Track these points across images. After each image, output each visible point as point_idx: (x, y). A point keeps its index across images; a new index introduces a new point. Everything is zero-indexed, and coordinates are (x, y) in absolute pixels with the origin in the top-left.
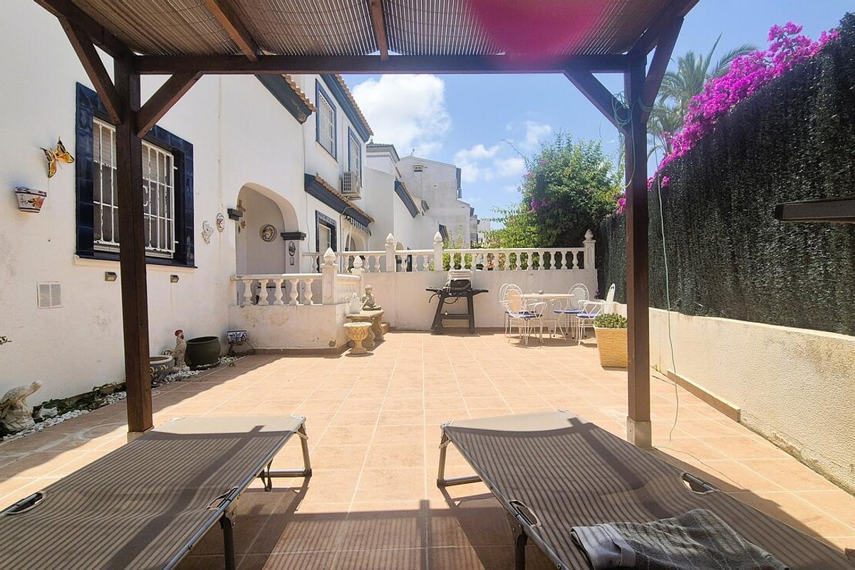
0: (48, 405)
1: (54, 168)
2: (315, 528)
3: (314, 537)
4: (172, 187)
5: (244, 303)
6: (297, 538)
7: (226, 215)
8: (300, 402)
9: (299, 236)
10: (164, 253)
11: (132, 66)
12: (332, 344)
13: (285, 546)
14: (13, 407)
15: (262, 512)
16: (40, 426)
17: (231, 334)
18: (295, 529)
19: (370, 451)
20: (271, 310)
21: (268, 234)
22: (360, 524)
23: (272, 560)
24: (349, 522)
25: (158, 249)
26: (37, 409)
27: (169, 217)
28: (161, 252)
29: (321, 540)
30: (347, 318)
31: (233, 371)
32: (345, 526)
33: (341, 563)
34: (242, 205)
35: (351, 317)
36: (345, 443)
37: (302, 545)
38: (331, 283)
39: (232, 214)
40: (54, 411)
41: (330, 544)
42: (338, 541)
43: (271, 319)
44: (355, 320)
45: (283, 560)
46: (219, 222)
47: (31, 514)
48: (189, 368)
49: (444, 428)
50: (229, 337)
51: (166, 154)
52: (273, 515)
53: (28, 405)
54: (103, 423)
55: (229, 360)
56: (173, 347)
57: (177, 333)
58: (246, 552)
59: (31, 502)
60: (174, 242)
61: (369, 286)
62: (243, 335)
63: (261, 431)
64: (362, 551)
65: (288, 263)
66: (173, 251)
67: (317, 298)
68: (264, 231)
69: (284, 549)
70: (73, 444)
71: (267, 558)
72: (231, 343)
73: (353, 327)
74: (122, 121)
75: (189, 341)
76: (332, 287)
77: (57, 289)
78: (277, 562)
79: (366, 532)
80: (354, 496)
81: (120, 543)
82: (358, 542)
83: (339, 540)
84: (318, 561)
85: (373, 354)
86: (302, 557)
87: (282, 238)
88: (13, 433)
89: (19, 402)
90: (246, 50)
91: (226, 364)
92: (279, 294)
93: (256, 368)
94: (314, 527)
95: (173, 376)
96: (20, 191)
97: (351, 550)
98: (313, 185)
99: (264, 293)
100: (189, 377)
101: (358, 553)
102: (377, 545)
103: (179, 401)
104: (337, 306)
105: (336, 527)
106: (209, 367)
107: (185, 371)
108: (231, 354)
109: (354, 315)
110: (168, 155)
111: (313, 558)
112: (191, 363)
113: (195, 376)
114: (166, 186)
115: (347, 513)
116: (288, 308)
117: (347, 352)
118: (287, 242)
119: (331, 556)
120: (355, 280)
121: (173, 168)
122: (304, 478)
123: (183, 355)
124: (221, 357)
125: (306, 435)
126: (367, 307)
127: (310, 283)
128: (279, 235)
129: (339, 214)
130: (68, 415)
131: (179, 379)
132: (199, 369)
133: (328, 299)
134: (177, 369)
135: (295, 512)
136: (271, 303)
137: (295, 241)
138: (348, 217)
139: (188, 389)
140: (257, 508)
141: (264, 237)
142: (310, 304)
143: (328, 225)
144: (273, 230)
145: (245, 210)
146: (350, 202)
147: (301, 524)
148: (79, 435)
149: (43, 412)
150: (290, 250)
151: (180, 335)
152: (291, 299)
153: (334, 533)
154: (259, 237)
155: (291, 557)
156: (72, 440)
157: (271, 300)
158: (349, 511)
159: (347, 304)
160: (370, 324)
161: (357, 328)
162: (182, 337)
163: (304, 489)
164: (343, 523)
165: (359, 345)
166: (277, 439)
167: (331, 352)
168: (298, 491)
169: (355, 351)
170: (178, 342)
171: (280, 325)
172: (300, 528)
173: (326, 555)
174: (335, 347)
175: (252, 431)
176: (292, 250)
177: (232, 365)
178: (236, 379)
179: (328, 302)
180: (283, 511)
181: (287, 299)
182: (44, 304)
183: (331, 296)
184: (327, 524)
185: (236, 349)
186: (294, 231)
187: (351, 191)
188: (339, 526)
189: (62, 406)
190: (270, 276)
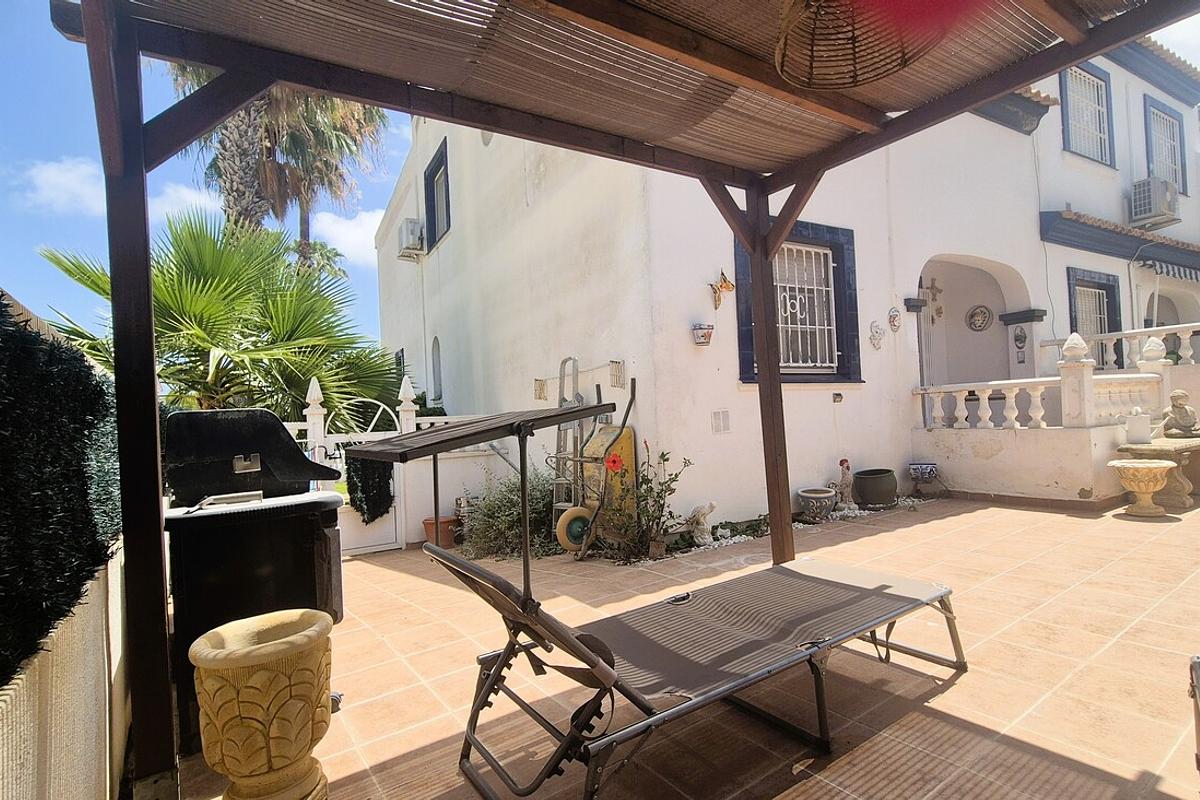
0: (724, 526)
1: (720, 300)
2: (945, 731)
3: (938, 739)
4: (832, 289)
5: (933, 425)
6: (917, 731)
7: (902, 308)
8: (992, 575)
9: (1033, 315)
10: (825, 368)
11: (759, 189)
12: (1083, 493)
13: (900, 732)
14: (698, 523)
15: (885, 688)
16: (716, 544)
17: (914, 467)
18: (917, 720)
19: (1081, 671)
20: (973, 435)
21: (979, 320)
22: (1012, 754)
23: (879, 739)
24: (995, 743)
25: (818, 365)
26: (715, 528)
27: (829, 325)
28: (822, 367)
29: (946, 746)
30: (1119, 450)
31: (914, 517)
32: (987, 746)
33: (961, 782)
34: (936, 285)
35: (1127, 450)
36: (1040, 647)
37: (919, 740)
38: (1079, 391)
39: (911, 305)
40: (727, 532)
41: (956, 756)
42: (968, 758)
43: (972, 448)
44: (1139, 455)
45: (890, 745)
46: (892, 319)
47: (683, 607)
48: (857, 506)
49: (1195, 663)
50: (912, 471)
51: (821, 251)
52: (898, 696)
53: (709, 522)
54: (763, 552)
55: (909, 502)
56: (838, 480)
57: (842, 463)
58: (855, 719)
59: (684, 598)
60: (836, 353)
61: (1179, 392)
62: (931, 470)
63: (887, 591)
64: (999, 783)
65: (1013, 360)
66: (835, 365)
67: (1054, 417)
68: (972, 316)
69: (897, 734)
70: (736, 566)
71: (874, 734)
72: (915, 479)
73: (1128, 469)
74: (754, 250)
75: (858, 473)
76: (1081, 399)
77: (726, 414)
78: (883, 743)
79: (1015, 768)
80: (1021, 717)
81: (726, 648)
82: (998, 771)
83: (971, 757)
84: (931, 765)
85: (1180, 520)
86: (914, 752)
87: (1002, 323)
88: (698, 546)
89: (702, 519)
90: (864, 127)
91: (905, 507)
92: (985, 411)
93: (945, 517)
94: (945, 729)
95: (838, 514)
96: (697, 327)
97: (982, 775)
98: (1057, 227)
99: (962, 411)
100: (855, 517)
101: (991, 783)
102: (1026, 789)
103: (837, 543)
104: (1092, 430)
105: (973, 743)
106: (883, 508)
107: (852, 509)
108: (917, 494)
109: (1134, 447)
110: (826, 252)
111: (928, 759)
112: (860, 501)
113: (862, 517)
114: (824, 289)
115: (998, 733)
116: (1001, 434)
117: (1121, 510)
118: (1011, 328)
119: (952, 768)
120: (1146, 382)
121: (832, 265)
122: (955, 671)
123: (849, 489)
124: (898, 497)
125: (951, 613)
126: (1174, 431)
127: (1039, 393)
128: (996, 318)
129: (1126, 261)
130: (737, 539)
131: (844, 518)
132: (869, 509)
133: (1077, 417)
134: (844, 505)
135: (926, 704)
136: (973, 426)
137: (1024, 325)
138: (1150, 262)
139: (853, 530)
140: (883, 682)
141: (971, 325)
142: (1039, 427)
143: (1100, 286)
144: (986, 312)
145: (940, 291)
146: (1149, 235)
147: (928, 720)
148: (742, 559)
149: (720, 532)
150: (1016, 340)
151: (845, 465)
152: (1005, 419)
153: (968, 747)
154: (964, 324)
155: (901, 746)
156: (736, 562)
157: (973, 420)
158: (1003, 731)
159: (1120, 427)
160: (1172, 464)
161: (1137, 470)
162: (848, 468)
163: (948, 684)
164: (987, 742)
165: (1146, 500)
166: (898, 604)
167: (1084, 507)
168: (940, 683)
169: (1135, 509)
170: (844, 474)
171: (987, 458)
172: (924, 722)
173: (945, 765)
174: (1090, 500)
175: (876, 588)
176: (1020, 339)
177: (913, 509)
178: (911, 528)
179: (1075, 422)
180: (912, 697)
181: (998, 419)
182: (717, 430)
183: (1080, 414)
184: (963, 733)
185: (923, 487)
186: (1021, 307)
187: (1153, 213)
188: (979, 743)
189: (734, 529)
190: (971, 386)
